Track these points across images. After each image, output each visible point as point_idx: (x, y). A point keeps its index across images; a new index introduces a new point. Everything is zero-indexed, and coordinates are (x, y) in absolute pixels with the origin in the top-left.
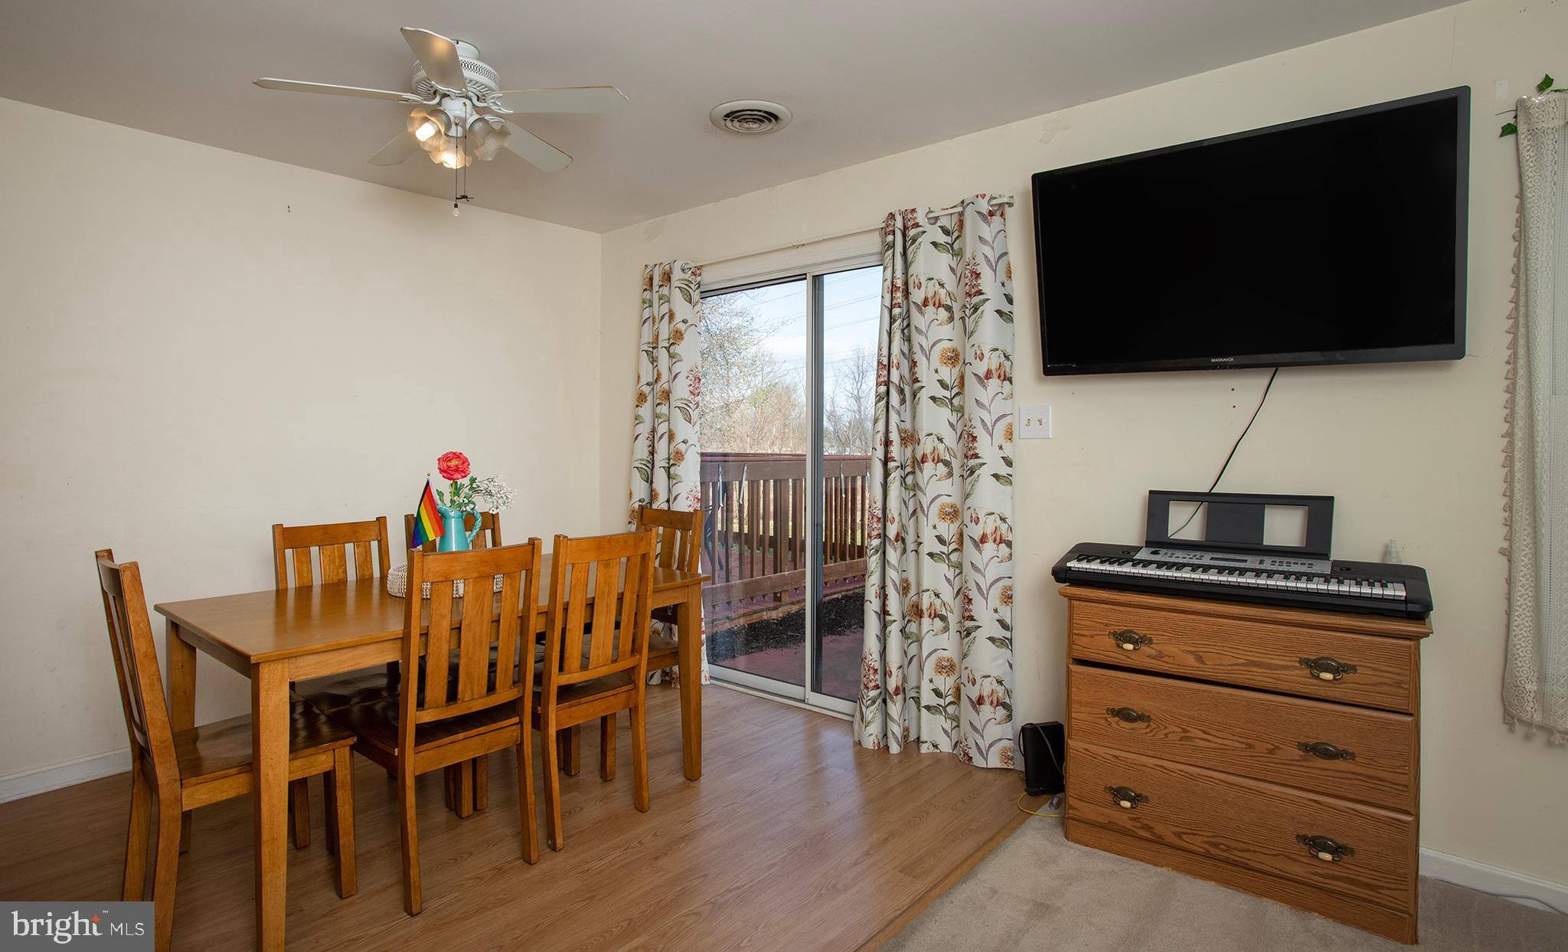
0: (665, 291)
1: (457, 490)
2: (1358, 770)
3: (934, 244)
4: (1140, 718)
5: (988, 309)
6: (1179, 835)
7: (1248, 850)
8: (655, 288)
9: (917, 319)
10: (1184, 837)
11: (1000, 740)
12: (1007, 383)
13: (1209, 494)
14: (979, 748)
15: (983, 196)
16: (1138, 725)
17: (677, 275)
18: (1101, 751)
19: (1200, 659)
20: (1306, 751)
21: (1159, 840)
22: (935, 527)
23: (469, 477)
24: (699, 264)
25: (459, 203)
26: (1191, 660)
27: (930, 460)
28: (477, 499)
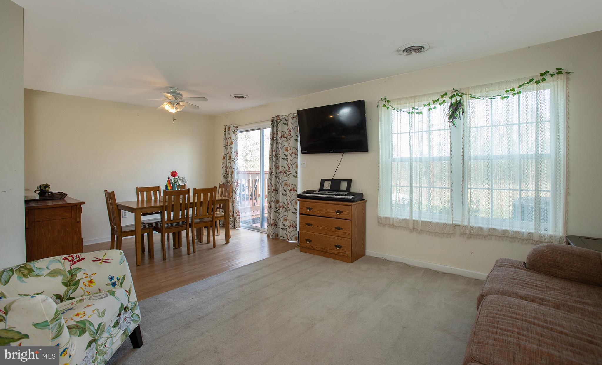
0: (229, 132)
1: (175, 179)
2: (343, 231)
3: (284, 123)
4: (311, 225)
5: (292, 139)
6: (317, 247)
7: (327, 249)
8: (227, 131)
9: (280, 141)
10: (318, 248)
11: (295, 235)
12: (296, 155)
13: (332, 179)
14: (290, 237)
15: (292, 113)
16: (311, 226)
17: (232, 128)
18: (304, 232)
19: (320, 212)
20: (336, 229)
21: (314, 249)
22: (283, 188)
23: (177, 176)
24: (237, 125)
25: (174, 120)
26: (319, 212)
27: (282, 172)
28: (179, 181)
